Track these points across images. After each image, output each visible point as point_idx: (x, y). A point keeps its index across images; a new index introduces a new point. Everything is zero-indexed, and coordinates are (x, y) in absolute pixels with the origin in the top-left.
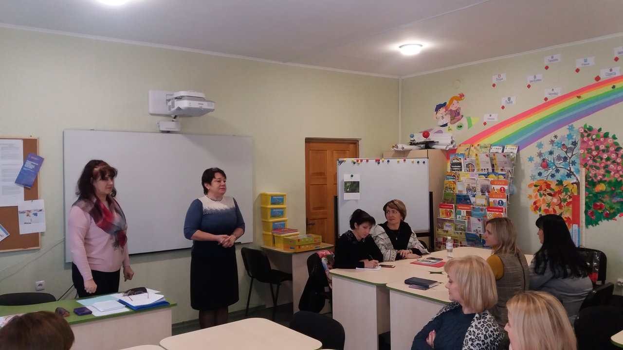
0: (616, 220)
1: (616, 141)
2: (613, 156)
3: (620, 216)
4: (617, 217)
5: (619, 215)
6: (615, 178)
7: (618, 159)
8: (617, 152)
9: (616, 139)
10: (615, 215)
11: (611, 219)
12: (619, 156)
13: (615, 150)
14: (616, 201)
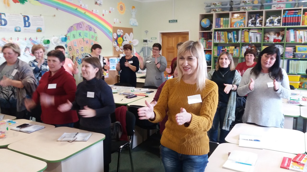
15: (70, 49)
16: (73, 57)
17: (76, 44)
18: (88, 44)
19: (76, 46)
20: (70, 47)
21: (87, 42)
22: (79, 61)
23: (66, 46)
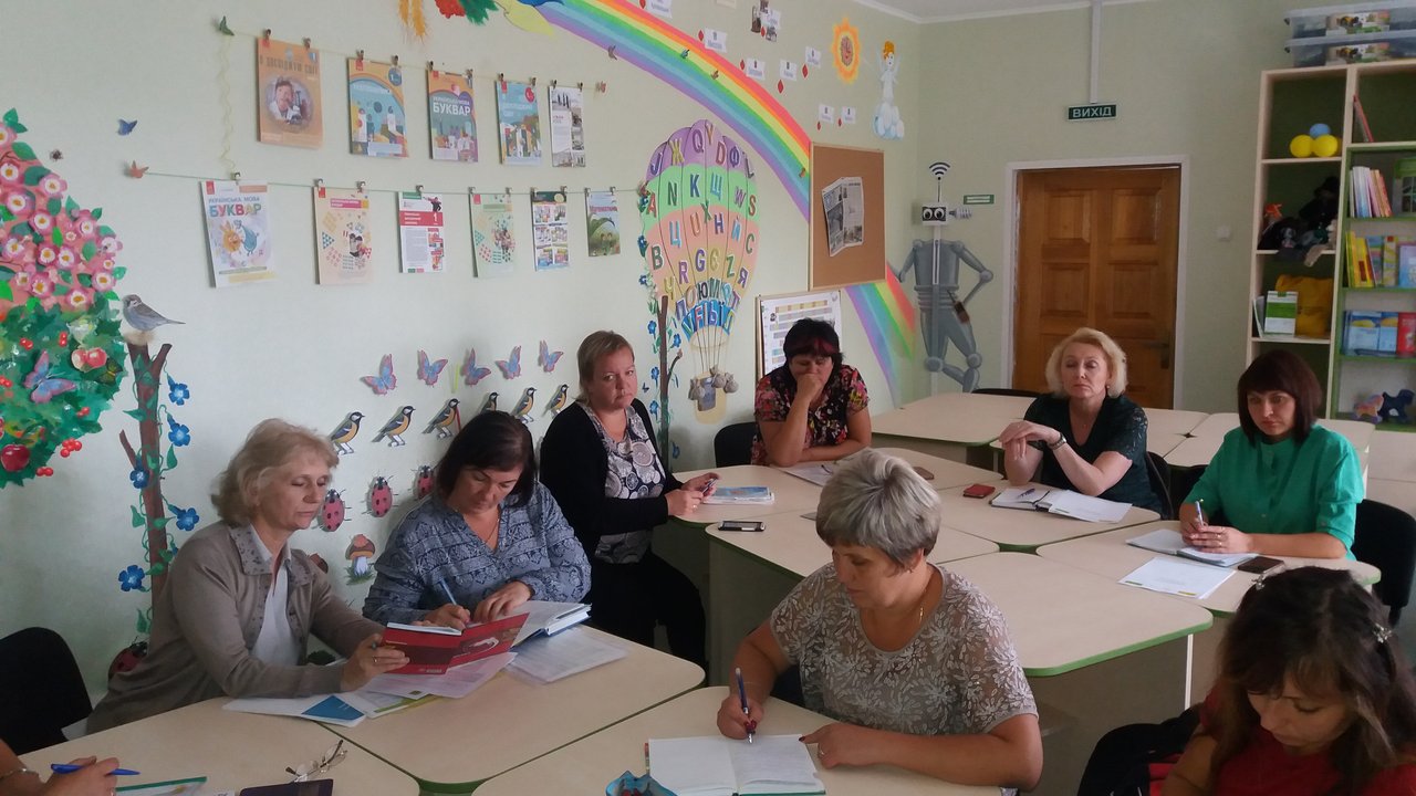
0: (49, 473)
1: (21, 138)
2: (17, 203)
3: (64, 455)
4: (55, 461)
5: (59, 448)
6: (31, 295)
7: (37, 218)
8: (31, 189)
9: (24, 130)
10: (44, 451)
11: (32, 473)
12: (41, 202)
13: (22, 179)
14: (48, 394)
15: (657, 263)
16: (665, 299)
17: (677, 236)
18: (722, 231)
19: (678, 245)
20: (658, 249)
21: (717, 224)
22: (687, 319)
23: (643, 245)
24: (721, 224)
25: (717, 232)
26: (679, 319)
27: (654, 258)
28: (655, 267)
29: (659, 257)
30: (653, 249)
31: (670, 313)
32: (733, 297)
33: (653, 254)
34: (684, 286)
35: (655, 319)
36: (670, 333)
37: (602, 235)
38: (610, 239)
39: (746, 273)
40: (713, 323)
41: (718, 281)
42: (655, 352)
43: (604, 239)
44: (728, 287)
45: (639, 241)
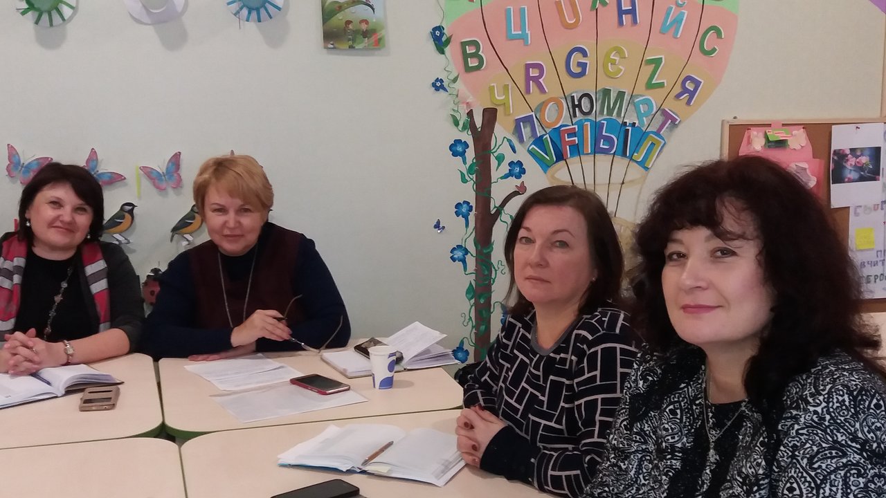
15: (473, 63)
16: (490, 115)
17: (522, 28)
18: (635, 21)
19: (523, 38)
20: (475, 43)
21: (621, 12)
22: (539, 141)
23: (439, 39)
24: (632, 12)
25: (621, 23)
26: (521, 140)
27: (466, 56)
28: (468, 69)
29: (476, 55)
30: (464, 45)
31: (502, 131)
32: (659, 118)
33: (464, 51)
34: (535, 98)
35: (467, 137)
36: (500, 159)
37: (348, 22)
38: (364, 27)
39: (697, 84)
40: (605, 152)
41: (621, 95)
42: (464, 181)
43: (351, 27)
44: (647, 103)
45: (433, 34)
